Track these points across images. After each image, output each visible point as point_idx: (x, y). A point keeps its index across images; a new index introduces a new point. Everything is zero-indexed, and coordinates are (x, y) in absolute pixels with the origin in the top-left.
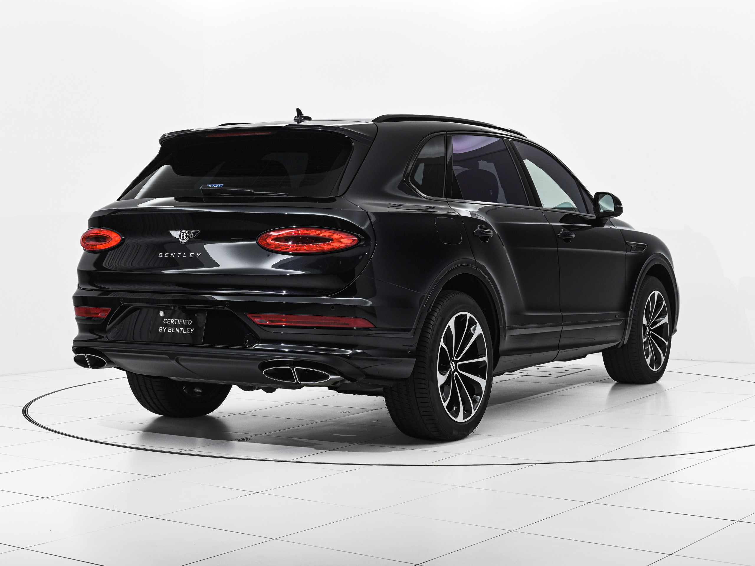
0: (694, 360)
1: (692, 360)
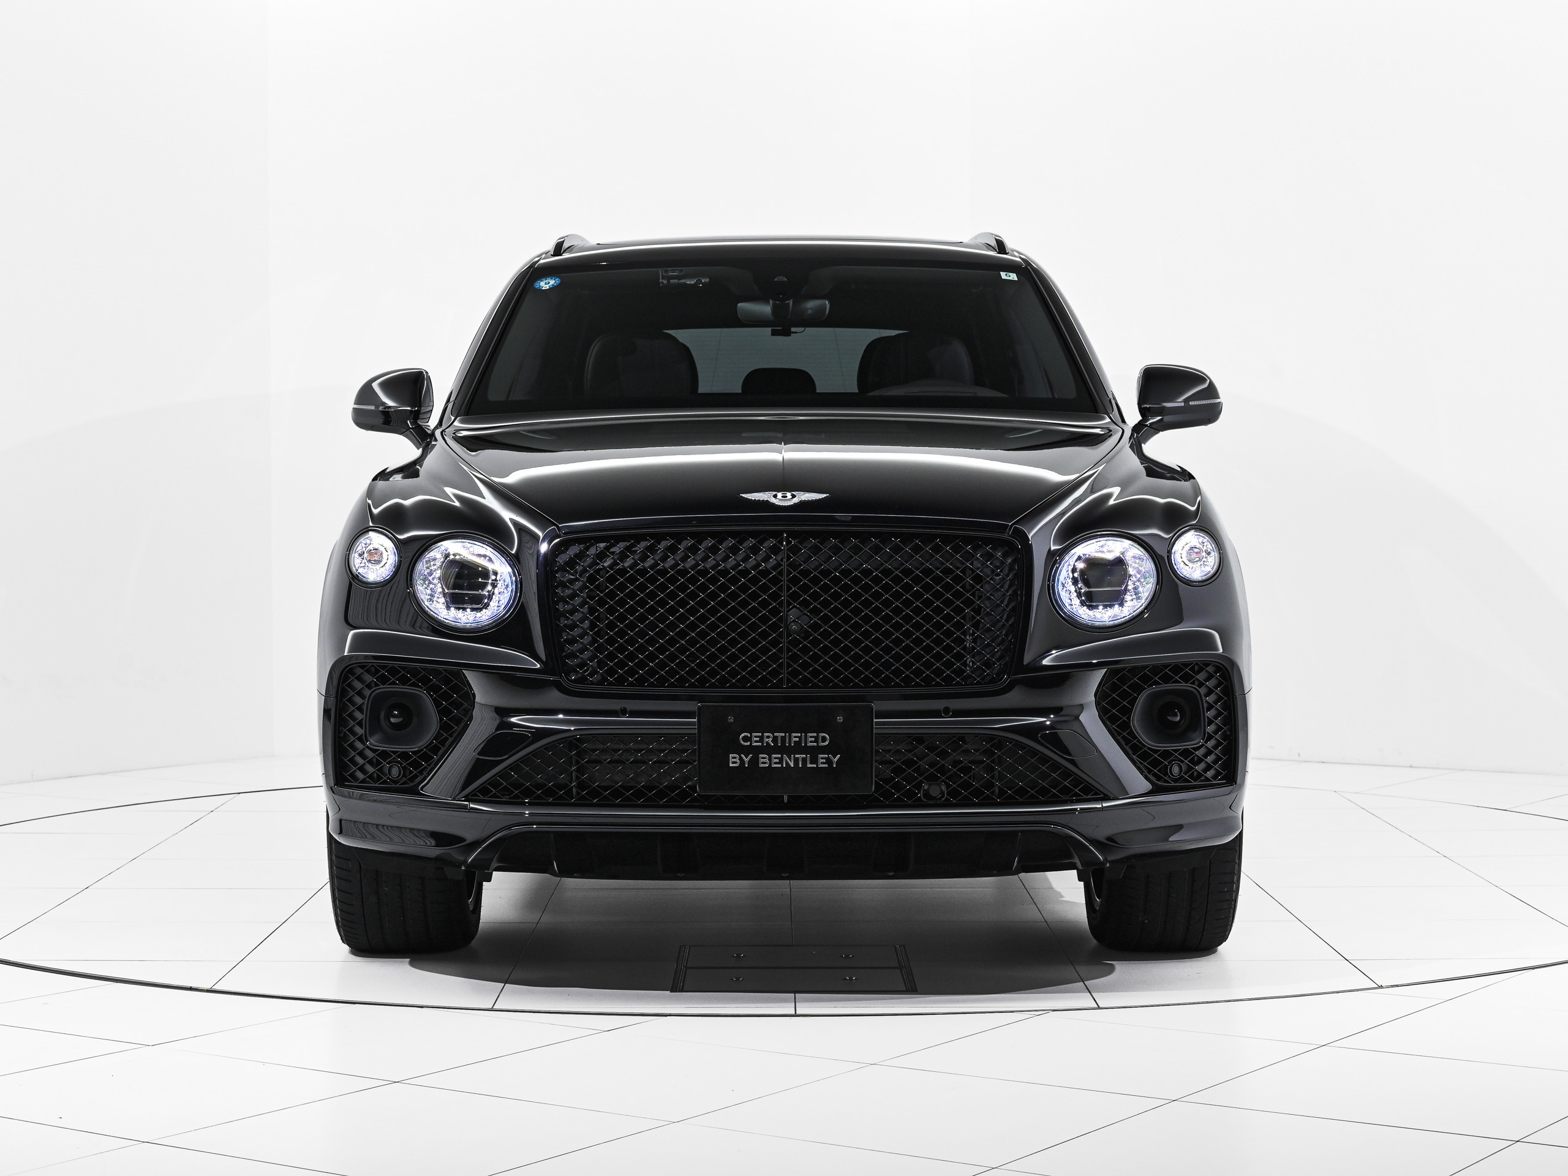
0: (1418, 767)
1: (1411, 767)
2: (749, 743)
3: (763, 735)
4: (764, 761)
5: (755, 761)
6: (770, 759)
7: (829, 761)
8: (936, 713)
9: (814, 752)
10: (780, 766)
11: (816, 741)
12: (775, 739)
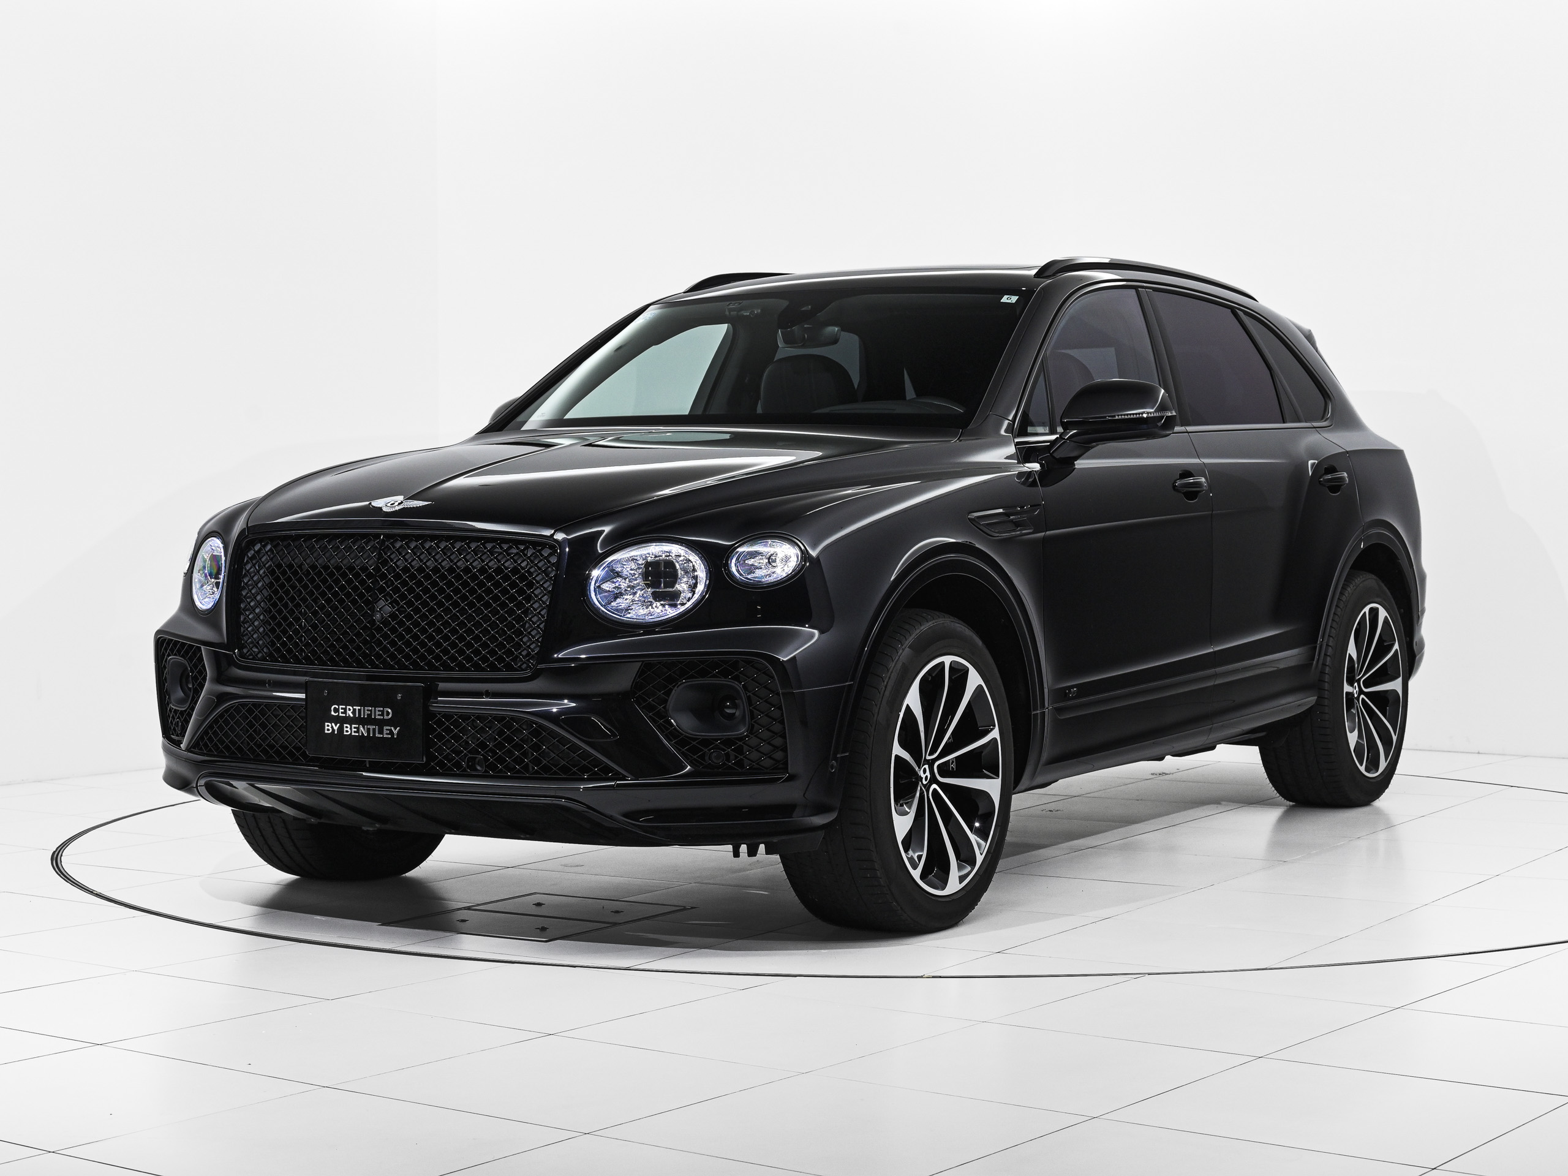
2: (337, 714)
3: (346, 707)
4: (348, 730)
5: (341, 729)
6: (351, 729)
7: (391, 733)
8: (479, 694)
9: (381, 723)
10: (357, 734)
11: (382, 715)
12: (354, 712)
